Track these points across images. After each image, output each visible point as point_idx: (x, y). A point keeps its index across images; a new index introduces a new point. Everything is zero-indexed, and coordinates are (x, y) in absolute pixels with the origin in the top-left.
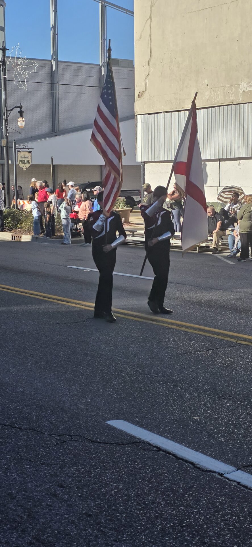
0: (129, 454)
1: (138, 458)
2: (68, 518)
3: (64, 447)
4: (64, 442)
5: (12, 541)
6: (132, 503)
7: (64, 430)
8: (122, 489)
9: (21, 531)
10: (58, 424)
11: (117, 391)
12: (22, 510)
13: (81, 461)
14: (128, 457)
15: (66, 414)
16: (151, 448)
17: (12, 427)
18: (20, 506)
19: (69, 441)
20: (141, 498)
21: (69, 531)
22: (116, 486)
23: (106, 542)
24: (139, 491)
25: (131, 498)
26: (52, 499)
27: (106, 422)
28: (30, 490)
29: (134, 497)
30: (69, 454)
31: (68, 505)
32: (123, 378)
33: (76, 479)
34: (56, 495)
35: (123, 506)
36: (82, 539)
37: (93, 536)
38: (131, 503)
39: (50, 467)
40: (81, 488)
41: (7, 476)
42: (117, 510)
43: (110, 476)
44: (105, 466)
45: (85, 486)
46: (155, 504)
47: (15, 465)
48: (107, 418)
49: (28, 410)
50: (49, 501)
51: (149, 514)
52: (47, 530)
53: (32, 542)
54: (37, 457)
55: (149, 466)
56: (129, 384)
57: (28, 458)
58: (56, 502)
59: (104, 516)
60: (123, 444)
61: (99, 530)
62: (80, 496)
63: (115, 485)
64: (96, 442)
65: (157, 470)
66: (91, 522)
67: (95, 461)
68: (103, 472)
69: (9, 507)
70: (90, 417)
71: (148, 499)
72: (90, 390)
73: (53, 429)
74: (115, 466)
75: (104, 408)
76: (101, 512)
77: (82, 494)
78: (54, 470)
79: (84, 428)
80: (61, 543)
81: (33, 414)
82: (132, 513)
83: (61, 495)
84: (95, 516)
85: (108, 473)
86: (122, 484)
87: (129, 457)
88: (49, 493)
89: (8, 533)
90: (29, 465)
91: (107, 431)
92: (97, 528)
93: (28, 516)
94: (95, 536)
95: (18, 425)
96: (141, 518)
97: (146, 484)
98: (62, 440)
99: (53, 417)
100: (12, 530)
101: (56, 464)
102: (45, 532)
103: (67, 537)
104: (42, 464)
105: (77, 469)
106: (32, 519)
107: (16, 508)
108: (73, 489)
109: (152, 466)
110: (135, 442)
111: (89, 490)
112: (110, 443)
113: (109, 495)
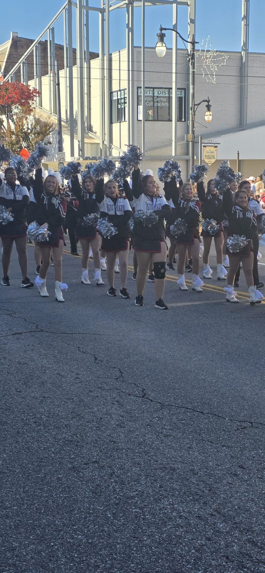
2: (248, 496)
3: (244, 432)
4: (245, 427)
5: (194, 511)
7: (245, 417)
9: (203, 503)
10: (238, 411)
12: (203, 485)
15: (247, 402)
17: (194, 411)
18: (202, 481)
19: (249, 427)
26: (233, 478)
28: (211, 468)
30: (250, 439)
31: (248, 485)
33: (256, 462)
34: (236, 475)
36: (261, 515)
39: (231, 449)
40: (261, 470)
41: (189, 454)
47: (197, 445)
49: (209, 396)
50: (229, 480)
52: (228, 505)
53: (213, 514)
54: (218, 440)
57: (209, 439)
58: (236, 480)
69: (191, 481)
73: (234, 415)
78: (234, 452)
80: (241, 517)
81: (214, 401)
83: (241, 475)
88: (230, 472)
89: (190, 504)
90: (210, 446)
93: (210, 491)
95: (200, 409)
98: (243, 426)
99: (234, 404)
100: (195, 501)
101: (237, 447)
102: (226, 506)
103: (246, 512)
104: (223, 446)
105: (257, 453)
106: (213, 494)
107: (198, 483)
108: (253, 470)
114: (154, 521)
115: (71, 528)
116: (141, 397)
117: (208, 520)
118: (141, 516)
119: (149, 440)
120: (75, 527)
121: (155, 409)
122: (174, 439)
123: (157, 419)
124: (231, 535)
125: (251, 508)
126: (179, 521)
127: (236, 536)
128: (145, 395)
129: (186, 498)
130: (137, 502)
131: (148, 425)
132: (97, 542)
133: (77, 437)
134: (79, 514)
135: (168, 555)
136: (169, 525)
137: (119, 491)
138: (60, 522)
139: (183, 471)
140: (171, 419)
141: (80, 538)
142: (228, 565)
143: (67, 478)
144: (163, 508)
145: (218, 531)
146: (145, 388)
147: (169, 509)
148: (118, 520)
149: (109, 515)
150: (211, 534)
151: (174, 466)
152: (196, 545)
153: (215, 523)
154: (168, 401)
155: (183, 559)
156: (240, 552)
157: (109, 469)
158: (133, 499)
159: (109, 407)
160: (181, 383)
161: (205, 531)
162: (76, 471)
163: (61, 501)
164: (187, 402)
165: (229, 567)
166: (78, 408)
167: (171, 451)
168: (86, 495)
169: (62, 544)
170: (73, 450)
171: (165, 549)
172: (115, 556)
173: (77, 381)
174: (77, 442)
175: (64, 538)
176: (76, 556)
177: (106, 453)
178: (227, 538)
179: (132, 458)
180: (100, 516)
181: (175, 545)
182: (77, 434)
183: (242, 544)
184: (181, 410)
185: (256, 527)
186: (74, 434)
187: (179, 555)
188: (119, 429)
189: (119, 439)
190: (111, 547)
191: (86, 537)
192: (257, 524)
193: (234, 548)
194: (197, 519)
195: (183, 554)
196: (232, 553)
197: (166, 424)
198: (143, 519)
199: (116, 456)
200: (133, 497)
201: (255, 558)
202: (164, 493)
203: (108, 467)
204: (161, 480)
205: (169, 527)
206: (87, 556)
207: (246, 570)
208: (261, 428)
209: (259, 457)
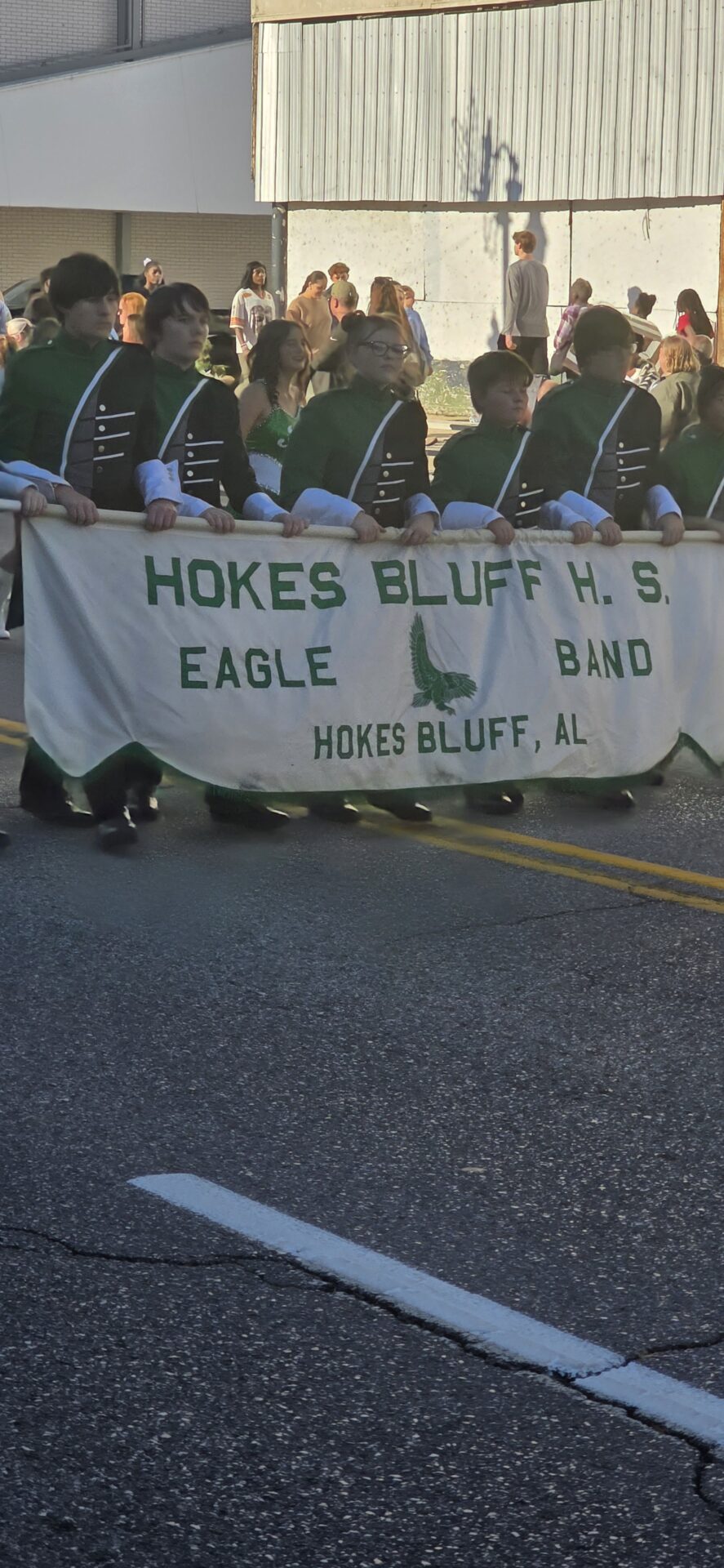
0: (217, 1301)
1: (253, 1315)
6: (227, 1482)
8: (190, 1431)
11: (174, 1067)
14: (212, 1313)
16: (301, 1279)
20: (262, 1461)
22: (167, 1417)
24: (254, 1437)
25: (225, 1463)
27: (129, 1181)
29: (234, 1460)
32: (197, 1017)
35: (195, 1492)
38: (224, 1483)
40: (33, 1423)
42: (170, 1509)
43: (147, 1381)
44: (124, 1346)
45: (47, 1416)
46: (316, 1484)
48: (133, 1166)
51: (294, 1522)
55: (294, 1347)
56: (217, 1041)
59: (120, 1531)
60: (195, 1264)
62: (29, 1456)
63: (164, 1414)
64: (93, 1255)
65: (325, 1361)
66: (70, 1553)
67: (85, 1323)
68: (117, 1367)
70: (67, 1162)
71: (289, 1467)
72: (71, 1062)
74: (165, 1344)
75: (123, 1128)
76: (109, 1516)
77: (39, 1447)
79: (45, 1200)
82: (226, 1518)
84: (84, 1530)
85: (136, 1371)
86: (189, 1409)
87: (219, 1312)
91: (133, 1214)
96: (261, 1537)
97: (283, 1411)
109: (304, 1344)
110: (241, 1257)
111: (62, 1432)
112: (146, 1260)
113: (141, 1452)
208: (34, 1250)
209: (26, 1371)
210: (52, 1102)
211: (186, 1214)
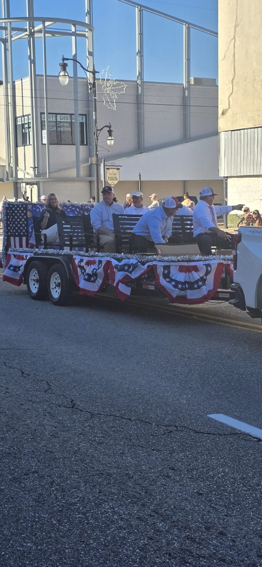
0: (231, 444)
1: (240, 447)
2: (181, 495)
3: (171, 436)
4: (171, 432)
5: (134, 513)
7: (170, 422)
8: (228, 473)
9: (141, 505)
10: (163, 416)
11: (215, 389)
12: (139, 488)
13: (188, 448)
15: (170, 407)
16: (251, 439)
17: (122, 418)
18: (138, 484)
19: (175, 431)
20: (246, 480)
21: (184, 506)
22: (222, 470)
23: (218, 516)
24: (244, 475)
26: (165, 479)
27: (208, 416)
28: (145, 472)
29: (239, 480)
30: (177, 442)
31: (180, 485)
32: (220, 377)
33: (185, 464)
34: (168, 477)
35: (231, 487)
36: (196, 513)
37: (206, 511)
38: (237, 485)
39: (161, 453)
40: (191, 471)
41: (123, 459)
42: (225, 490)
43: (216, 462)
44: (210, 454)
45: (194, 469)
46: (260, 486)
47: (128, 450)
48: (208, 412)
49: (134, 403)
50: (163, 481)
51: (255, 494)
52: (164, 505)
53: (152, 514)
54: (148, 444)
55: (251, 454)
56: (225, 383)
57: (139, 444)
58: (169, 482)
59: (214, 495)
60: (225, 435)
61: (210, 506)
62: (190, 478)
64: (200, 433)
65: (259, 458)
66: (202, 500)
67: (200, 448)
68: (209, 458)
69: (127, 485)
70: (192, 411)
71: (253, 482)
72: (190, 388)
73: (159, 421)
74: (220, 453)
75: (205, 403)
76: (211, 492)
77: (193, 476)
78: (164, 455)
79: (187, 420)
80: (177, 516)
81: (140, 407)
82: (239, 493)
83: (173, 477)
84: (205, 495)
85: (214, 459)
86: (227, 468)
87: (232, 446)
88: (163, 475)
89: (129, 506)
90: (141, 450)
91: (209, 423)
92: (209, 504)
93: (146, 493)
94: (207, 511)
95: (127, 416)
96: (248, 497)
97: (250, 469)
98: (169, 430)
99: (158, 410)
100: (133, 504)
101: (166, 450)
102: (163, 506)
103: (182, 511)
104: (153, 450)
105: (185, 454)
106: (150, 496)
107: (134, 486)
108: (183, 471)
109: (253, 454)
110: (236, 434)
111: (198, 473)
112: (213, 434)
113: (216, 478)
114: (97, 524)
115: (19, 536)
116: (71, 408)
117: (148, 520)
118: (85, 521)
119: (84, 448)
120: (23, 536)
121: (85, 418)
122: (107, 446)
123: (88, 427)
124: (171, 534)
125: (186, 507)
126: (121, 523)
127: (176, 534)
128: (74, 406)
129: (124, 501)
130: (79, 508)
131: (81, 434)
132: (46, 548)
133: (14, 449)
134: (25, 523)
135: (114, 556)
136: (112, 527)
137: (61, 498)
138: (8, 531)
139: (119, 476)
140: (102, 427)
141: (29, 545)
142: (171, 561)
143: (10, 489)
144: (105, 511)
145: (158, 531)
146: (74, 399)
147: (110, 513)
148: (64, 526)
149: (54, 522)
150: (152, 533)
151: (110, 471)
152: (139, 544)
153: (155, 523)
154: (97, 410)
155: (129, 558)
156: (181, 549)
157: (49, 478)
158: (76, 505)
159: (41, 419)
160: (107, 392)
161: (146, 531)
162: (18, 482)
163: (7, 512)
164: (115, 411)
165: (173, 563)
166: (11, 421)
167: (105, 458)
168: (30, 504)
169: (13, 552)
170: (12, 462)
171: (112, 551)
172: (65, 561)
173: (7, 395)
174: (15, 454)
175: (14, 547)
176: (27, 563)
177: (44, 463)
178: (167, 536)
179: (70, 467)
180: (46, 524)
181: (121, 546)
182: (13, 446)
183: (182, 541)
184: (110, 418)
185: (192, 524)
186: (11, 447)
187: (125, 555)
188: (54, 440)
189: (55, 449)
190: (60, 552)
191: (35, 544)
192: (193, 521)
193: (175, 545)
194: (137, 520)
195: (128, 554)
196: (174, 550)
197: (98, 432)
198: (87, 523)
199: (54, 464)
200: (75, 504)
201: (195, 553)
202: (103, 498)
203: (48, 476)
204: (99, 485)
205: (112, 530)
206: (38, 563)
207: (188, 565)
208: (186, 431)
209: (187, 459)
210: (187, 397)
211: (222, 424)
